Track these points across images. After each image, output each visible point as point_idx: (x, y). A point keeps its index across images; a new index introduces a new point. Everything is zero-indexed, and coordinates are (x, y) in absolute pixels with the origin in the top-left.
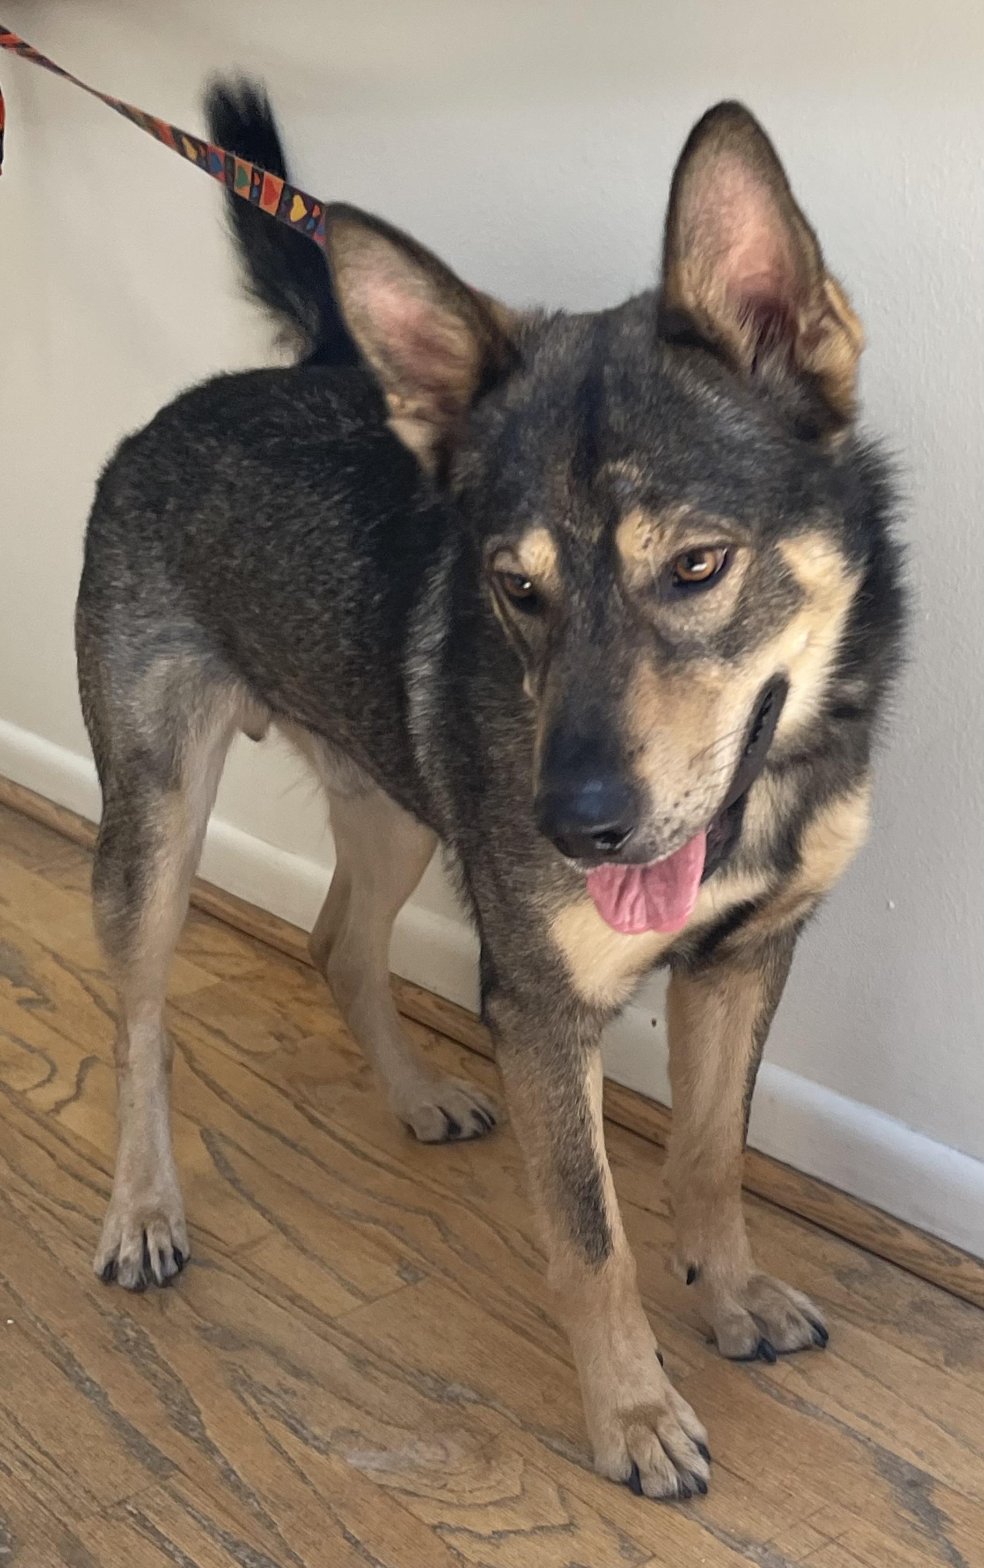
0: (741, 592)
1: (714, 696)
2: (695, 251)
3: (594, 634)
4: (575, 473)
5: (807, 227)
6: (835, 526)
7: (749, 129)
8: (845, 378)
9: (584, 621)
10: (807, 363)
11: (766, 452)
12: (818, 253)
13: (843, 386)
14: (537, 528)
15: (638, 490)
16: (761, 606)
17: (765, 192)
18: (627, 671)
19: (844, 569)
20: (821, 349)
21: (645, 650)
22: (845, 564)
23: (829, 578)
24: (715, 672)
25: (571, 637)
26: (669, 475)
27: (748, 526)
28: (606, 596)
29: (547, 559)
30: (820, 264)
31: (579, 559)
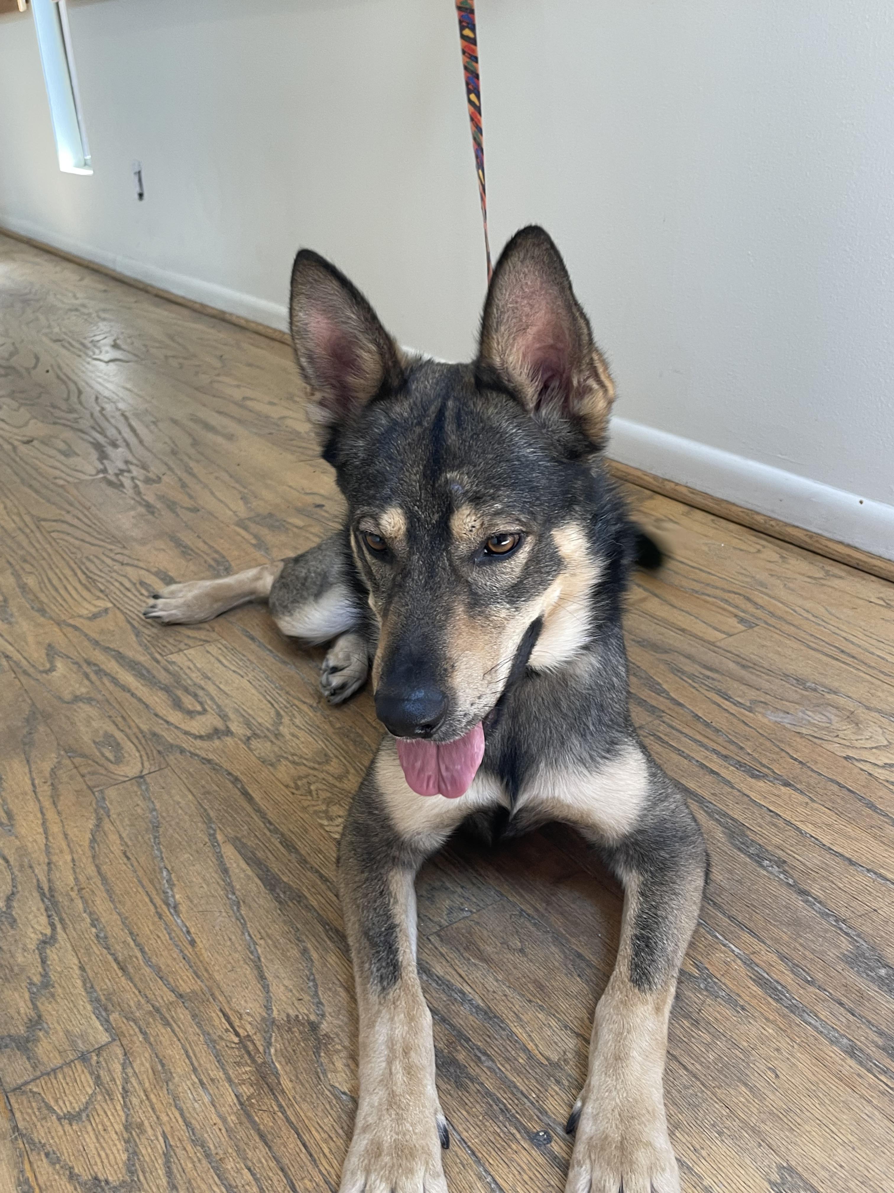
0: (526, 563)
1: (500, 628)
2: (502, 329)
3: (426, 583)
4: (425, 476)
5: (583, 315)
6: (585, 519)
7: (547, 246)
8: (601, 422)
9: (421, 573)
10: (576, 408)
11: (546, 467)
12: (590, 334)
13: (598, 426)
14: (395, 507)
15: (467, 491)
16: (536, 572)
17: (554, 291)
18: (448, 611)
19: (587, 549)
20: (586, 400)
21: (462, 597)
22: (589, 545)
23: (577, 554)
24: (503, 614)
25: (410, 583)
26: (488, 481)
27: (535, 519)
28: (438, 559)
29: (399, 529)
30: (591, 341)
31: (421, 533)
